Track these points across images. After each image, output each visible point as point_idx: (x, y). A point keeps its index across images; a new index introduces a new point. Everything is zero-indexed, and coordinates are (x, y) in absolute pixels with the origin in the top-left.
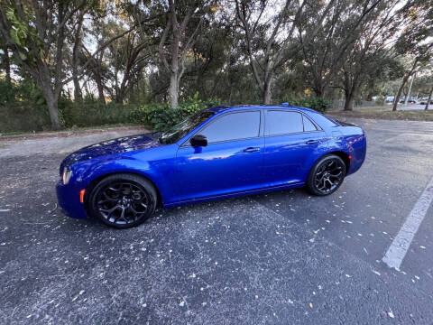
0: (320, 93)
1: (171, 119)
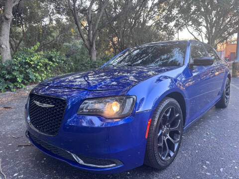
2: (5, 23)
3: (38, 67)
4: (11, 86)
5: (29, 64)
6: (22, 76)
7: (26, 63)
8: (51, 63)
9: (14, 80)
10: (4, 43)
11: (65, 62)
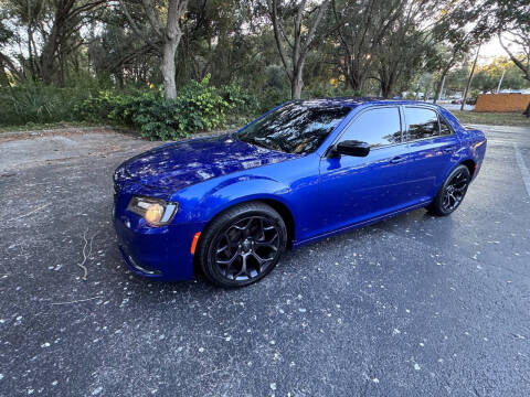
0: (357, 85)
1: (171, 117)
2: (167, 45)
3: (207, 110)
4: (173, 134)
5: (195, 105)
6: (186, 121)
7: (191, 103)
8: (226, 104)
9: (175, 126)
10: (168, 73)
11: (247, 102)
